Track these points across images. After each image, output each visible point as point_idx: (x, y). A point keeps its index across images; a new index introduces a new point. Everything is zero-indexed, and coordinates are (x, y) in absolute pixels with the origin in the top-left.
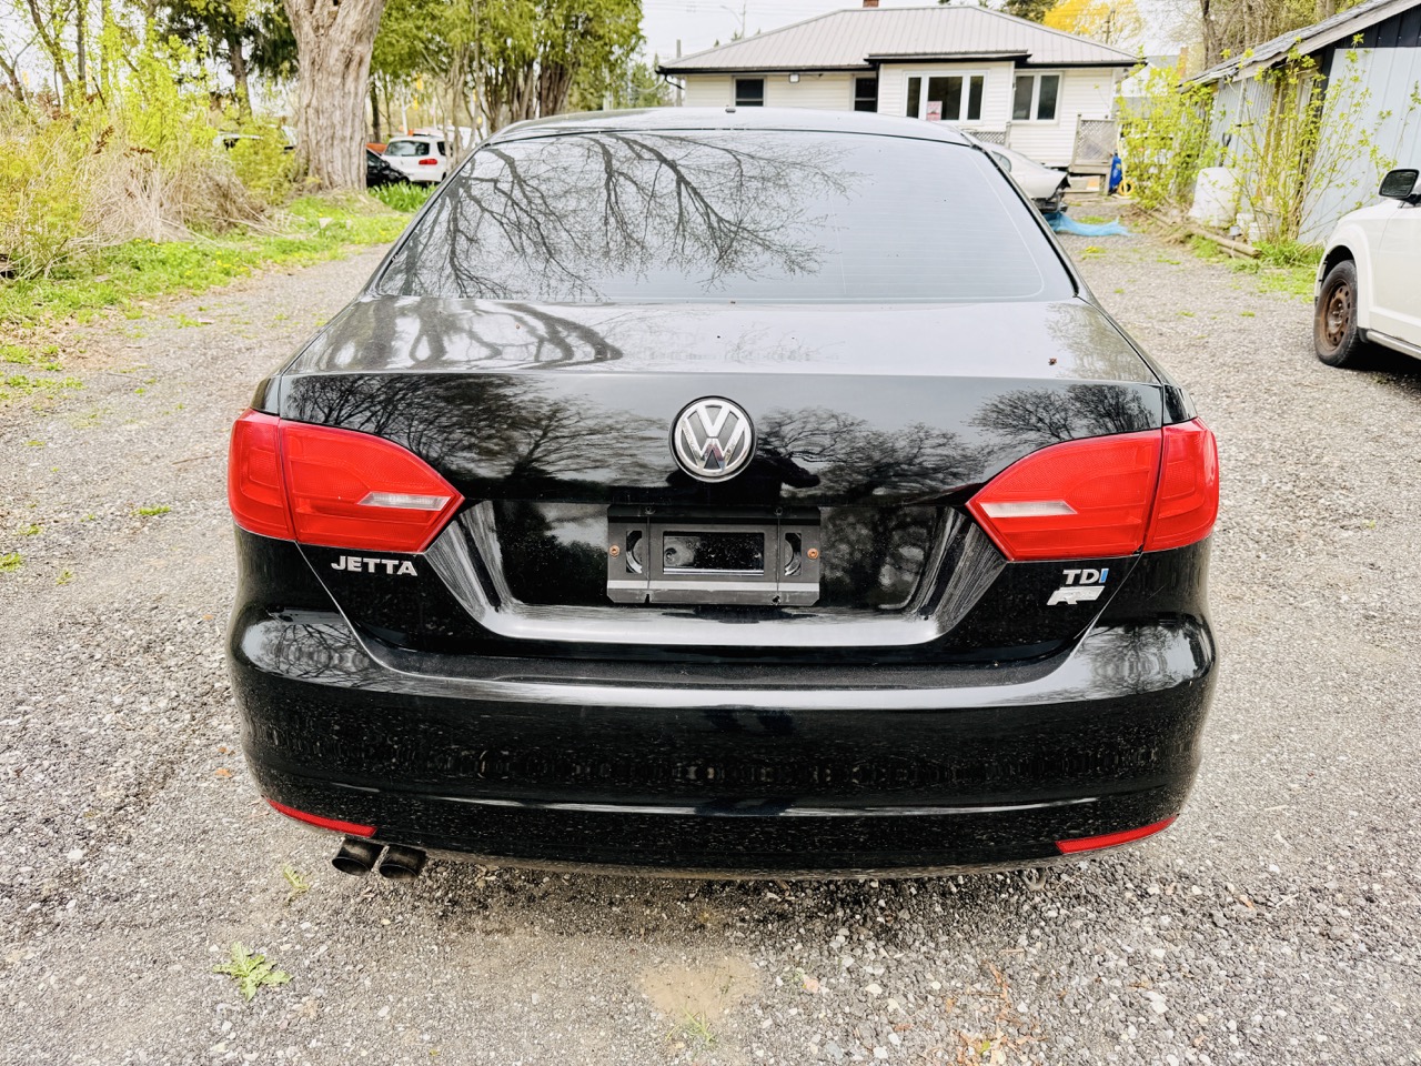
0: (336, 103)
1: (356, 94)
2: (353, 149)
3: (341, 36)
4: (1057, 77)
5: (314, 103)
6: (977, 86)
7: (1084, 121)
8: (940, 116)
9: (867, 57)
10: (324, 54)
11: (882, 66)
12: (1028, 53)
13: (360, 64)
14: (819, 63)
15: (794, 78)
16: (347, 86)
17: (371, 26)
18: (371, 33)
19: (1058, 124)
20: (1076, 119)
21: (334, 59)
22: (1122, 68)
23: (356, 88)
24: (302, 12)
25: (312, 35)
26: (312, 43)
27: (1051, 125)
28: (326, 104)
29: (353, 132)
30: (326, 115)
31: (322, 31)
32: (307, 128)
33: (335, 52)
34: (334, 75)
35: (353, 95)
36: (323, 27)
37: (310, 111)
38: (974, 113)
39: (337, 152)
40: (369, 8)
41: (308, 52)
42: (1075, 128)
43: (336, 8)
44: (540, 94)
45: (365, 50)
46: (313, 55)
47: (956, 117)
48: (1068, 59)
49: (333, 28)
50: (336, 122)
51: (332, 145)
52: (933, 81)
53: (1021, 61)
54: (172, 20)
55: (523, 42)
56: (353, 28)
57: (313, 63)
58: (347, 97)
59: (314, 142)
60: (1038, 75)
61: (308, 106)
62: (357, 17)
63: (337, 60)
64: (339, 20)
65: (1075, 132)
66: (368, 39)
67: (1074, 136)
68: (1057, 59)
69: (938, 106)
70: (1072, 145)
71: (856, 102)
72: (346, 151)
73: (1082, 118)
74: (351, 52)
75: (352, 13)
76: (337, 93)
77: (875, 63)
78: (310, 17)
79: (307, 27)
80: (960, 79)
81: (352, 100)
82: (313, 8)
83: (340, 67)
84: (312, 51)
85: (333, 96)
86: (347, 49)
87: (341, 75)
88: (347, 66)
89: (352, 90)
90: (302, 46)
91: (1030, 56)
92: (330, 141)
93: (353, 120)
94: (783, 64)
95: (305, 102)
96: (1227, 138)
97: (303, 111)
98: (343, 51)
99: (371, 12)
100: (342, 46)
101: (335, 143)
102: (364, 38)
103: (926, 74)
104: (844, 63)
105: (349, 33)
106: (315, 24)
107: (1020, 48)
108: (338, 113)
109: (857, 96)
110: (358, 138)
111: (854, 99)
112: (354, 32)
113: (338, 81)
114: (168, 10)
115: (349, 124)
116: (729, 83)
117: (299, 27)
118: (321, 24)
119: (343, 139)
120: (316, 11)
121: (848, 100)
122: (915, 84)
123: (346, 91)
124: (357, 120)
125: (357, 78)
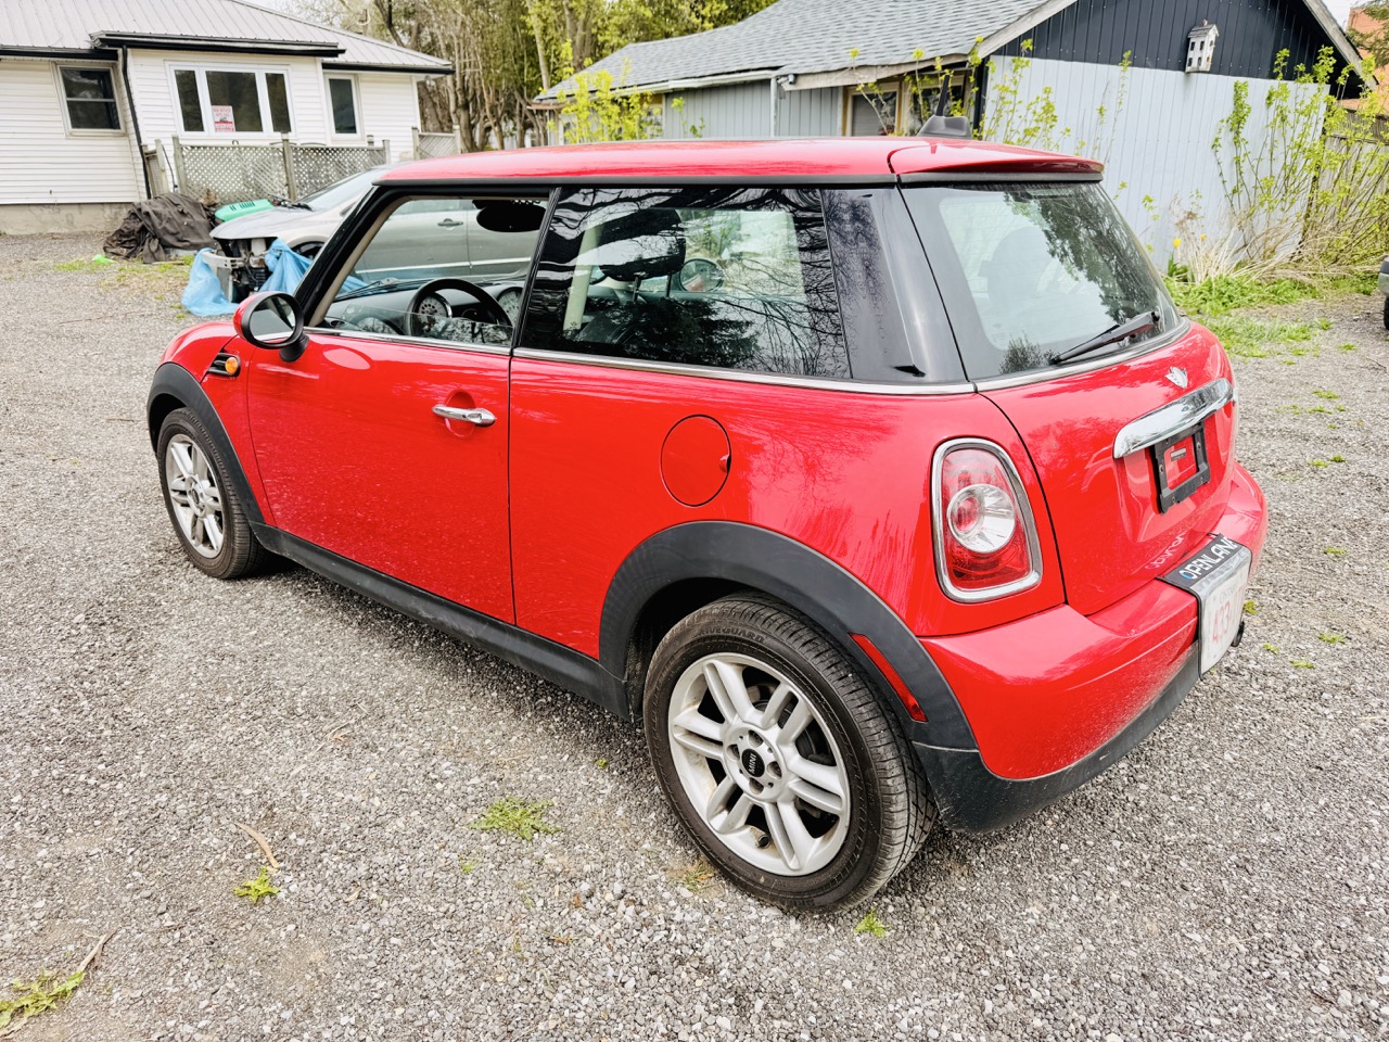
4: (349, 81)
6: (277, 86)
7: (422, 136)
8: (233, 126)
9: (96, 36)
11: (132, 51)
12: (340, 47)
47: (257, 127)
52: (214, 79)
65: (412, 149)
69: (227, 112)
71: (72, 103)
73: (419, 133)
80: (250, 78)
91: (343, 51)
103: (199, 66)
109: (69, 95)
111: (64, 99)
121: (55, 100)
122: (186, 83)
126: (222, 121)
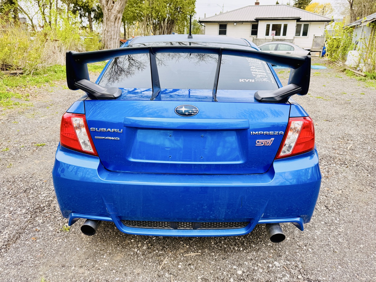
0: (112, 29)
1: (118, 27)
2: (116, 41)
3: (114, 12)
4: (308, 24)
5: (107, 29)
6: (285, 27)
7: (316, 37)
8: (275, 35)
9: (255, 18)
10: (110, 17)
11: (259, 21)
12: (300, 18)
13: (119, 19)
14: (242, 20)
15: (235, 24)
16: (115, 25)
17: (122, 9)
18: (122, 11)
19: (308, 37)
20: (313, 36)
21: (112, 18)
22: (327, 22)
23: (118, 25)
24: (105, 5)
25: (107, 11)
26: (107, 14)
27: (306, 38)
28: (110, 30)
29: (117, 37)
30: (110, 32)
31: (109, 10)
32: (105, 36)
33: (113, 16)
34: (112, 22)
35: (117, 27)
36: (110, 9)
37: (106, 31)
38: (284, 34)
39: (112, 42)
40: (122, 4)
41: (106, 16)
42: (313, 39)
43: (113, 4)
44: (167, 27)
45: (120, 16)
46: (107, 17)
47: (279, 35)
48: (312, 19)
49: (112, 10)
50: (112, 34)
51: (111, 40)
52: (273, 25)
53: (298, 20)
54: (74, 7)
55: (163, 13)
56: (118, 10)
57: (107, 19)
58: (115, 28)
59: (106, 40)
60: (303, 24)
61: (105, 30)
62: (119, 7)
63: (113, 18)
64: (114, 7)
65: (313, 40)
66: (121, 13)
67: (312, 41)
68: (309, 19)
69: (274, 32)
70: (312, 43)
71: (252, 31)
72: (114, 42)
73: (315, 36)
74: (117, 16)
75: (117, 6)
76: (113, 27)
77: (257, 20)
78: (106, 7)
79: (106, 9)
80: (281, 25)
81: (116, 29)
82: (107, 4)
83: (114, 20)
84: (107, 16)
85: (112, 27)
86: (116, 15)
87: (114, 22)
88: (116, 20)
89: (117, 26)
90: (104, 14)
91: (301, 19)
92: (110, 39)
93: (117, 34)
94: (232, 20)
95: (105, 29)
96: (357, 42)
97: (104, 31)
98: (115, 16)
99: (122, 6)
100: (114, 14)
101: (112, 40)
102: (120, 12)
103: (271, 23)
104: (249, 20)
105: (116, 11)
106: (108, 8)
107: (298, 16)
108: (113, 32)
109: (252, 29)
110: (118, 39)
111: (251, 30)
112: (118, 11)
113: (113, 24)
114: (73, 5)
115: (116, 34)
116: (217, 25)
117: (104, 9)
118: (109, 8)
119: (114, 39)
120: (108, 5)
121: (250, 30)
122: (268, 26)
123: (115, 26)
124: (118, 34)
125: (118, 23)
126: (273, 34)
